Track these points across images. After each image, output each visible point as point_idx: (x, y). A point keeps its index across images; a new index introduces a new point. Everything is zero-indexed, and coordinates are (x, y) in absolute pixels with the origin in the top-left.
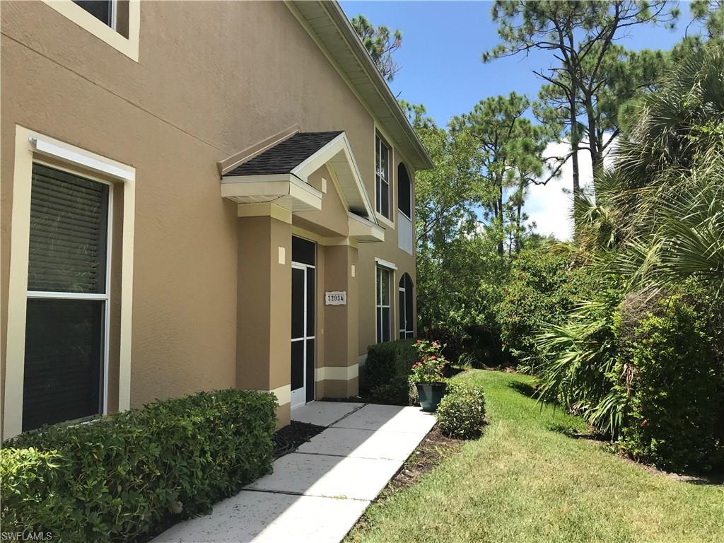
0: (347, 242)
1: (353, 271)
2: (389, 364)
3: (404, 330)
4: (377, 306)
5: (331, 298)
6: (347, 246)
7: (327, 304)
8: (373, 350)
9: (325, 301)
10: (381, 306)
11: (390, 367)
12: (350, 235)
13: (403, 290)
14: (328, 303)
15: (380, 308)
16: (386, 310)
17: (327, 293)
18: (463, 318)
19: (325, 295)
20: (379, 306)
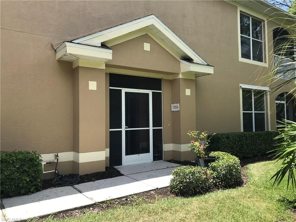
0: (181, 76)
1: (187, 92)
4: (243, 112)
5: (173, 107)
6: (180, 78)
7: (172, 111)
9: (171, 109)
10: (253, 112)
12: (181, 72)
13: (282, 102)
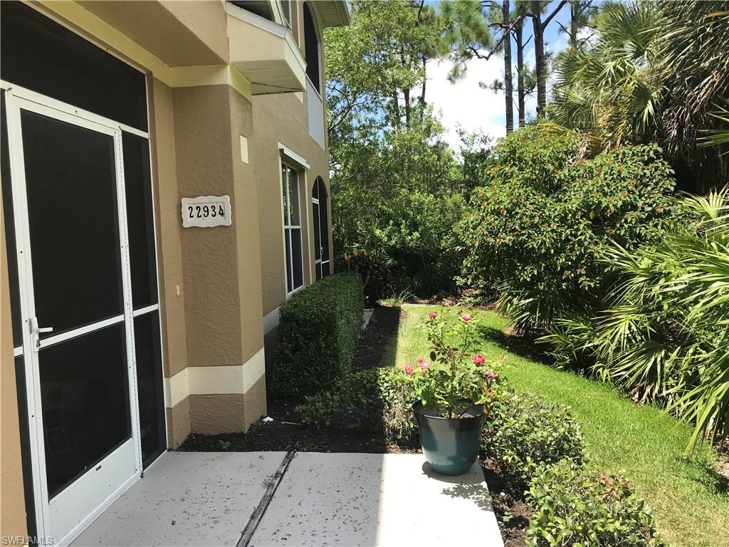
0: (227, 77)
1: (243, 151)
2: (325, 340)
3: (320, 260)
4: (284, 227)
5: (195, 212)
6: (225, 86)
7: (186, 225)
8: (292, 315)
9: (181, 220)
10: (290, 227)
11: (328, 347)
12: (232, 60)
13: (316, 201)
14: (188, 222)
15: (288, 230)
16: (296, 232)
17: (186, 202)
18: (390, 239)
19: (180, 206)
20: (287, 227)
